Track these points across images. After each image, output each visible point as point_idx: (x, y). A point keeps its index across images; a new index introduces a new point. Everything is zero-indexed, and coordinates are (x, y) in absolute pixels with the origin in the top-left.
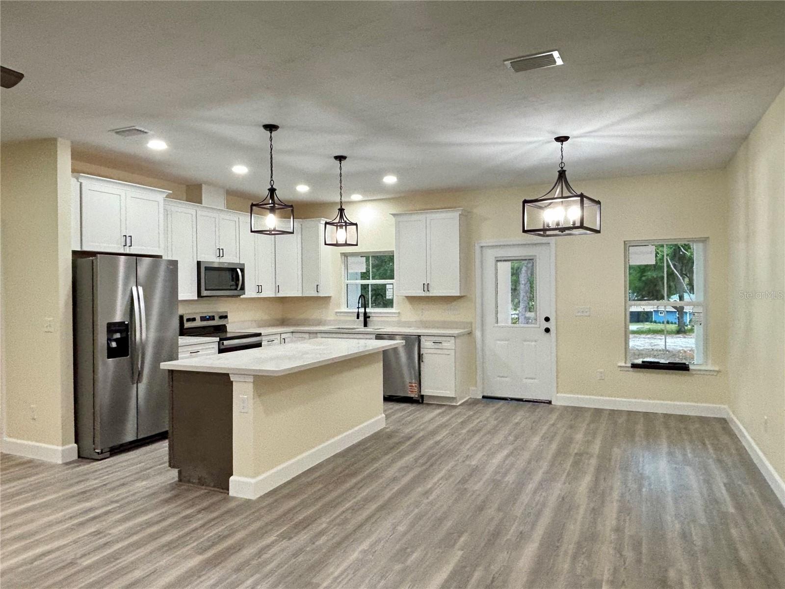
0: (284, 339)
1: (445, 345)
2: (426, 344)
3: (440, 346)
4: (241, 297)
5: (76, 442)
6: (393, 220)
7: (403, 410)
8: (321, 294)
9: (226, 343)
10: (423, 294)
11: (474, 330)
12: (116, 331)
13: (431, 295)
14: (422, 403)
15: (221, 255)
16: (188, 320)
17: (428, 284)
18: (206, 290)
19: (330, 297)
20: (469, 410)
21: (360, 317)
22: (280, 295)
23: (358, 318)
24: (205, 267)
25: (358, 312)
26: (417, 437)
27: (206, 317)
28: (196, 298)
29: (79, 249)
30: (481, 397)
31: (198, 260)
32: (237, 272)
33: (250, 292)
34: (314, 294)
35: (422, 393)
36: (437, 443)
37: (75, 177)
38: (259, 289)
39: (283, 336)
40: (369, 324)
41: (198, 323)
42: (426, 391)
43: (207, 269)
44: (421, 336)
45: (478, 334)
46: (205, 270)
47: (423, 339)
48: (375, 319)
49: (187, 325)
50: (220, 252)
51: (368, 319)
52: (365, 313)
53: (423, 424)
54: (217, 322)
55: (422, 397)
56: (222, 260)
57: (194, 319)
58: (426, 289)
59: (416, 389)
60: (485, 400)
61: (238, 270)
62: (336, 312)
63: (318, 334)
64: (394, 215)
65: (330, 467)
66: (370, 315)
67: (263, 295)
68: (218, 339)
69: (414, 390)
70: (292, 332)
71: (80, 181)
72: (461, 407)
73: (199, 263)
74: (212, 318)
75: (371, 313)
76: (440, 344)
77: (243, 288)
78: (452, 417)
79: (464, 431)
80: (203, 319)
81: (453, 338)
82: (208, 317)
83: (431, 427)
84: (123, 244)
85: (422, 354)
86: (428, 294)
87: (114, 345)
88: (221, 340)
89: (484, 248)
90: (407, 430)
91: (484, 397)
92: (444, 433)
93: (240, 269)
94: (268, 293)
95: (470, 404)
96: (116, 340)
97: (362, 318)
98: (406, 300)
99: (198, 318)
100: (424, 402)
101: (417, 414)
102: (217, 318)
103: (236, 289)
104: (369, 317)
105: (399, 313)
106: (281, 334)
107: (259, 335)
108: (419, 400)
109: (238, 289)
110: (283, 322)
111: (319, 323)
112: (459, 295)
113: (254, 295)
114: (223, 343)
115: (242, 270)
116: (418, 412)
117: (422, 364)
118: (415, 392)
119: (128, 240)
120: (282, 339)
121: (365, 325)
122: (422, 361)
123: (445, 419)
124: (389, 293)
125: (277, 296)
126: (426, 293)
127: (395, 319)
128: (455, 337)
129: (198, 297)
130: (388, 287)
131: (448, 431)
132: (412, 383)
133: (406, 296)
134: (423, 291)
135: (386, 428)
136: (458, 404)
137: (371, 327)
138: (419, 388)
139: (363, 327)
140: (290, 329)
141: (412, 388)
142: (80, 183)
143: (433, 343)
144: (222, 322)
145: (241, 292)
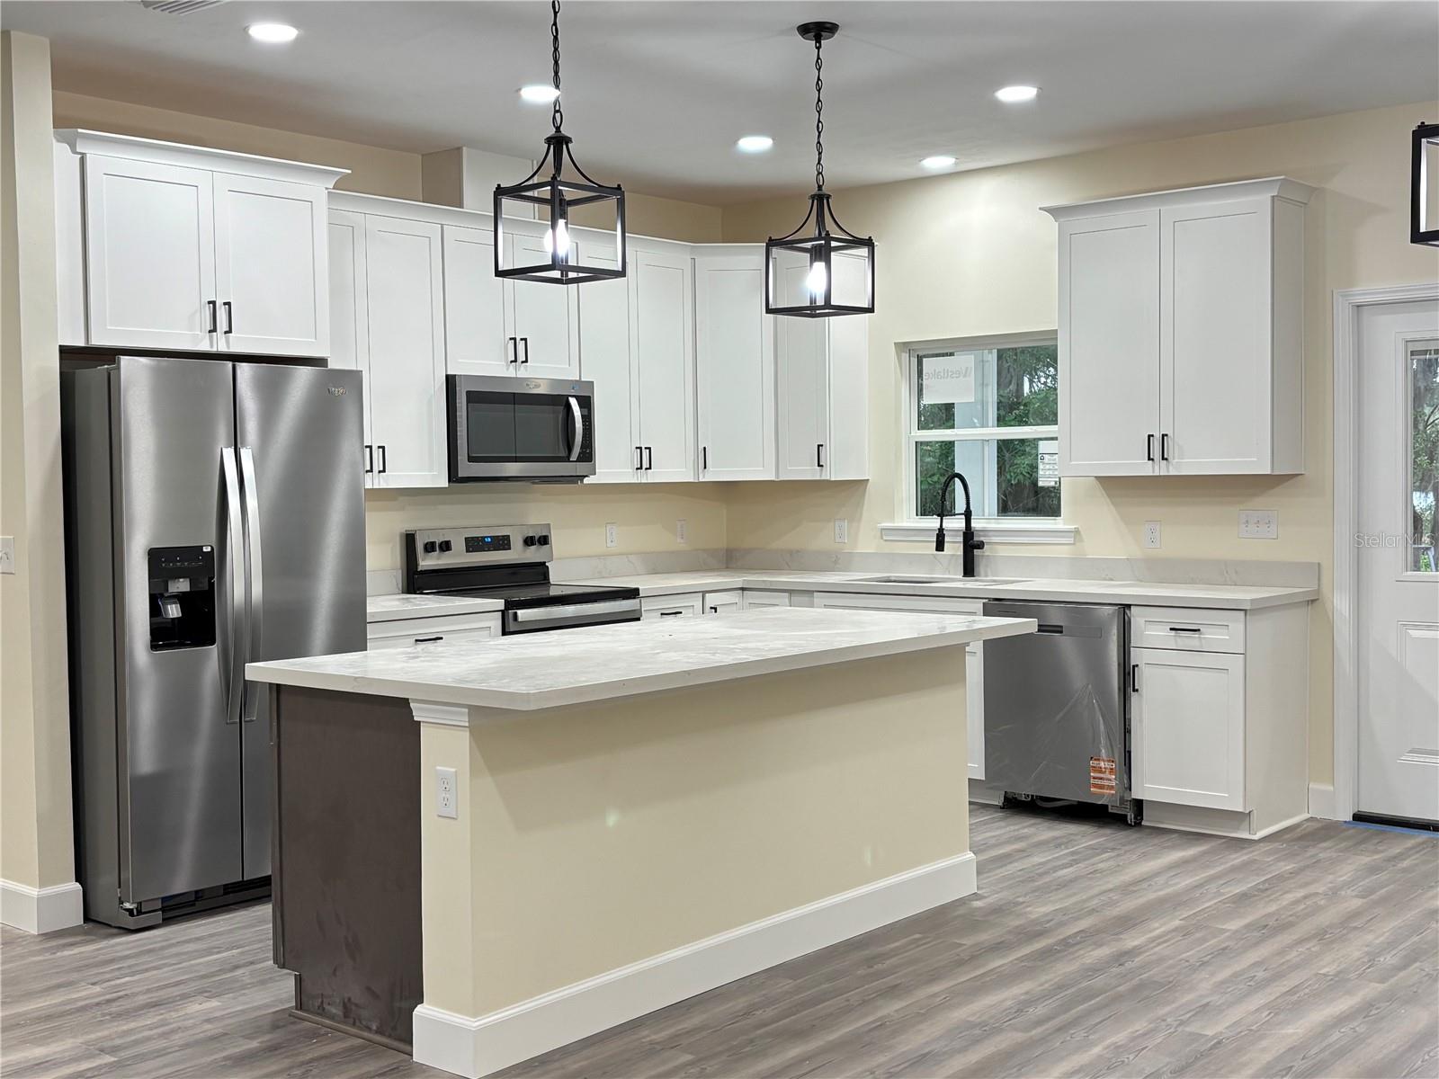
0: (715, 609)
1: (1212, 636)
2: (1149, 632)
3: (1192, 640)
4: (586, 481)
5: (80, 877)
6: (1051, 226)
7: (1057, 844)
8: (833, 473)
9: (523, 614)
10: (1147, 469)
11: (1325, 589)
12: (177, 576)
13: (1173, 472)
15: (521, 357)
16: (430, 548)
17: (1163, 435)
18: (471, 459)
19: (860, 484)
21: (946, 546)
22: (709, 476)
23: (940, 546)
24: (468, 393)
25: (941, 530)
27: (484, 538)
28: (446, 485)
29: (80, 342)
30: (1349, 817)
31: (449, 373)
32: (568, 407)
33: (612, 465)
34: (809, 473)
35: (1137, 793)
37: (61, 139)
38: (644, 458)
39: (712, 599)
40: (980, 566)
41: (458, 558)
42: (1147, 787)
43: (473, 397)
44: (1132, 607)
45: (1341, 604)
46: (468, 402)
47: (1138, 618)
48: (1003, 552)
49: (427, 562)
50: (519, 349)
51: (976, 552)
52: (968, 534)
54: (517, 554)
55: (1139, 804)
56: (523, 372)
57: (446, 546)
58: (1156, 453)
59: (1114, 780)
60: (1362, 826)
61: (573, 402)
62: (882, 529)
63: (815, 594)
65: (741, 1003)
66: (982, 539)
67: (655, 476)
68: (499, 604)
69: (1106, 783)
70: (743, 589)
71: (78, 150)
72: (1262, 846)
73: (451, 381)
74: (502, 543)
75: (983, 530)
76: (1196, 635)
77: (587, 455)
79: (1234, 925)
80: (474, 544)
81: (1242, 613)
82: (489, 540)
83: (1128, 905)
84: (209, 327)
85: (1134, 667)
86: (1160, 469)
87: (173, 611)
88: (510, 605)
89: (1365, 312)
90: (1039, 910)
91: (1359, 818)
92: (1162, 925)
93: (578, 399)
94: (673, 468)
95: (1301, 838)
96: (181, 598)
97: (954, 548)
98: (1099, 491)
99: (458, 544)
100: (1143, 822)
101: (1104, 862)
102: (517, 542)
103: (567, 459)
104: (980, 545)
105: (1077, 532)
106: (704, 593)
107: (632, 593)
108: (1126, 816)
109: (574, 456)
110: (729, 559)
111: (833, 561)
112: (1268, 471)
113: (628, 475)
114: (516, 614)
115: (586, 403)
117: (1134, 696)
118: (1112, 788)
119: (218, 313)
120: (707, 609)
121: (969, 570)
122: (1134, 690)
123: (1185, 882)
124: (1048, 467)
125: (701, 480)
126: (1157, 468)
127: (1063, 552)
128: (1245, 610)
129: (449, 481)
130: (1043, 447)
131: (1177, 923)
132: (1099, 760)
133: (1097, 478)
134: (1149, 459)
135: (975, 896)
136: (1256, 837)
137: (986, 576)
138: (1125, 777)
139: (960, 576)
140: (737, 580)
141: (1102, 775)
142: (80, 156)
143: (1171, 629)
144: (533, 555)
145: (581, 468)
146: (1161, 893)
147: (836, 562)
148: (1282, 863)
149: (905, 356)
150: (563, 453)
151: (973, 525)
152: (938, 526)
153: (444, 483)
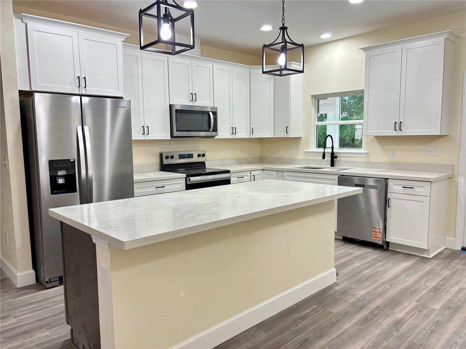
0: (254, 176)
1: (417, 190)
2: (394, 188)
3: (410, 191)
4: (216, 137)
10: (394, 133)
12: (61, 169)
13: (403, 134)
14: (387, 249)
15: (194, 99)
16: (167, 157)
17: (400, 122)
18: (177, 131)
20: (446, 267)
21: (326, 157)
22: (256, 136)
23: (324, 158)
25: (324, 152)
26: (373, 306)
27: (185, 154)
28: (170, 139)
29: (28, 89)
30: (460, 249)
31: (170, 104)
32: (209, 115)
33: (223, 132)
34: (284, 135)
35: (388, 240)
36: (398, 324)
38: (234, 130)
39: (253, 173)
40: (336, 164)
41: (176, 160)
42: (391, 238)
43: (177, 111)
44: (389, 179)
45: (461, 179)
46: (176, 113)
47: (391, 183)
48: (343, 159)
49: (166, 162)
50: (193, 96)
51: (335, 159)
52: (332, 154)
53: (383, 283)
54: (195, 159)
55: (388, 243)
56: (195, 104)
57: (172, 157)
58: (398, 128)
59: (380, 235)
60: (465, 252)
62: (306, 152)
63: (284, 172)
64: (363, 49)
66: (337, 155)
67: (239, 136)
68: (185, 175)
69: (378, 236)
70: (263, 170)
72: (435, 262)
73: (171, 106)
74: (191, 156)
75: (338, 153)
76: (412, 189)
77: (215, 129)
78: (421, 278)
79: (437, 306)
80: (181, 157)
81: (430, 183)
82: (186, 155)
83: (393, 292)
85: (389, 199)
86: (399, 133)
87: (61, 181)
88: (187, 176)
90: (360, 293)
91: (463, 249)
92: (409, 305)
93: (212, 112)
94: (242, 134)
95: (446, 258)
97: (328, 158)
98: (375, 141)
99: (176, 156)
100: (389, 249)
101: (379, 267)
102: (195, 156)
103: (209, 131)
104: (336, 157)
105: (368, 153)
106: (251, 171)
107: (228, 172)
108: (384, 246)
109: (211, 130)
110: (261, 160)
111: (290, 161)
112: (439, 134)
113: (229, 136)
114: (189, 179)
115: (215, 114)
116: (379, 264)
117: (388, 209)
118: (379, 238)
119: (81, 81)
120: (252, 176)
121: (332, 165)
122: (389, 207)
123: (411, 279)
124: (358, 133)
125: (252, 137)
126: (397, 133)
127: (363, 160)
128: (431, 182)
129: (171, 137)
130: (357, 127)
131: (414, 304)
132: (376, 229)
133: (374, 136)
134: (395, 130)
135: (336, 284)
136: (430, 257)
137: (338, 166)
138: (384, 234)
139: (330, 166)
140: (262, 167)
141: (376, 234)
142: (25, 24)
143: (403, 187)
144: (201, 159)
145: (213, 134)
146: (404, 285)
147: (291, 161)
148: (444, 271)
149: (314, 99)
150: (208, 129)
151: (334, 151)
152: (323, 151)
153: (169, 138)
